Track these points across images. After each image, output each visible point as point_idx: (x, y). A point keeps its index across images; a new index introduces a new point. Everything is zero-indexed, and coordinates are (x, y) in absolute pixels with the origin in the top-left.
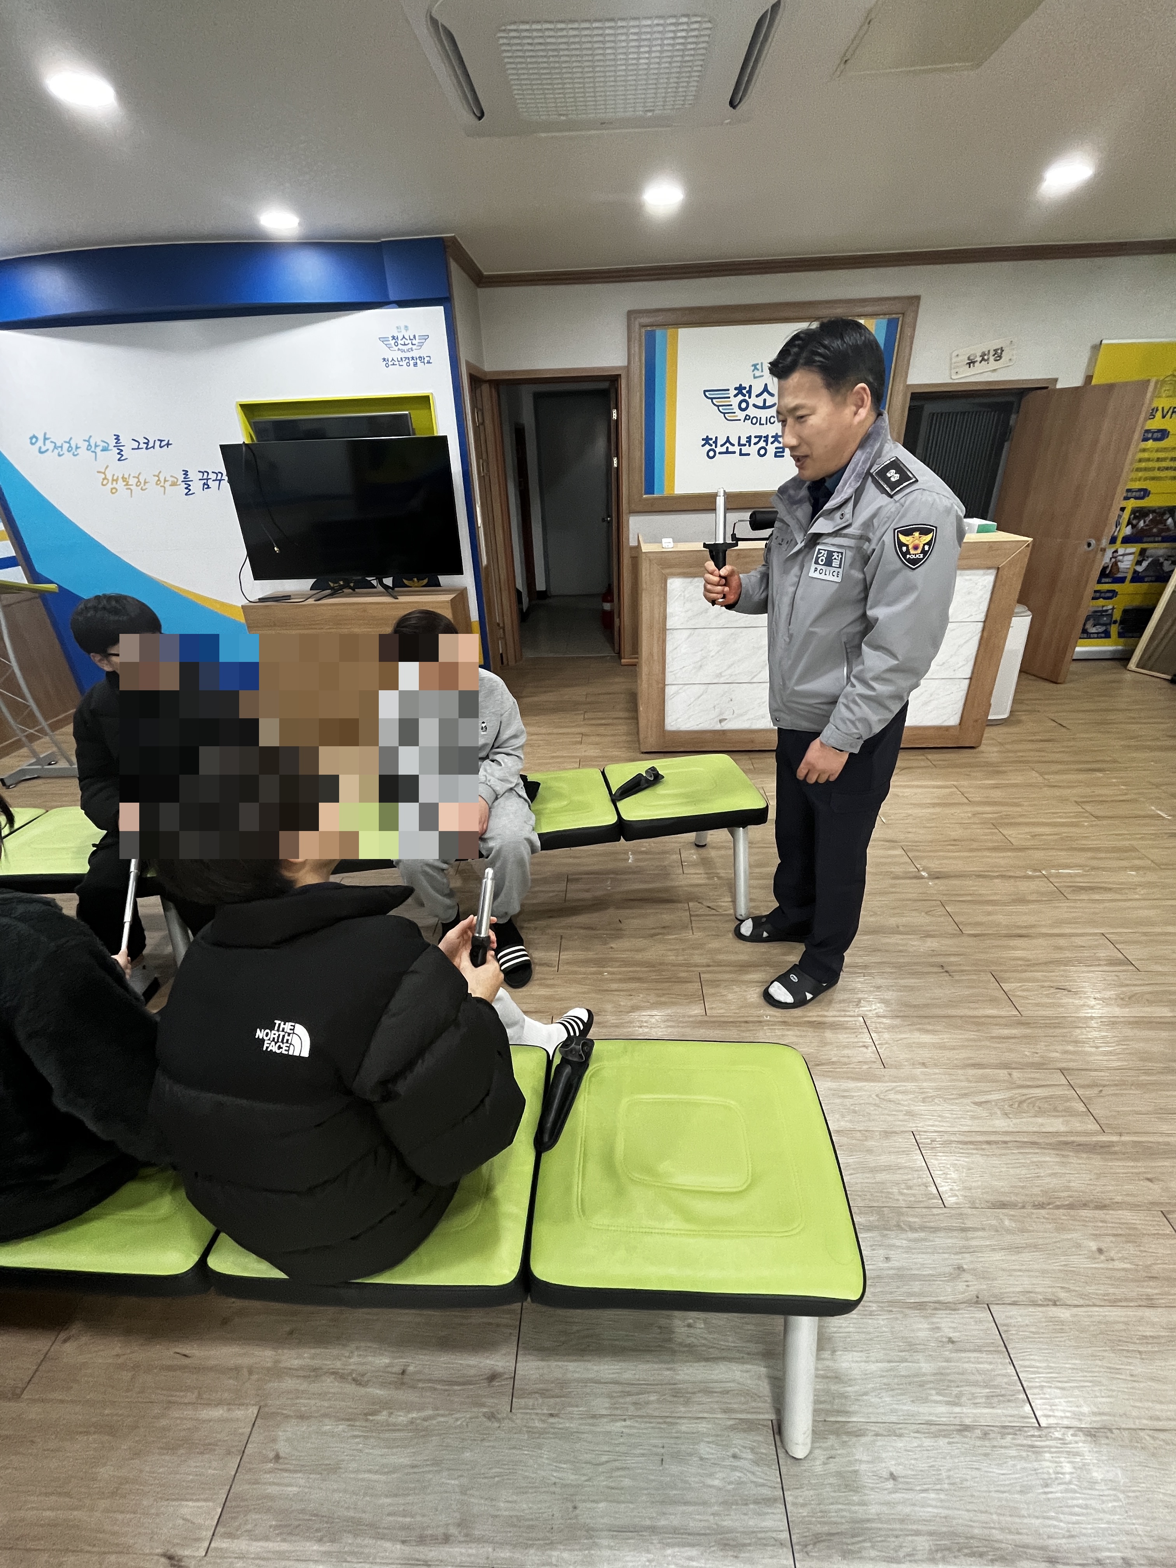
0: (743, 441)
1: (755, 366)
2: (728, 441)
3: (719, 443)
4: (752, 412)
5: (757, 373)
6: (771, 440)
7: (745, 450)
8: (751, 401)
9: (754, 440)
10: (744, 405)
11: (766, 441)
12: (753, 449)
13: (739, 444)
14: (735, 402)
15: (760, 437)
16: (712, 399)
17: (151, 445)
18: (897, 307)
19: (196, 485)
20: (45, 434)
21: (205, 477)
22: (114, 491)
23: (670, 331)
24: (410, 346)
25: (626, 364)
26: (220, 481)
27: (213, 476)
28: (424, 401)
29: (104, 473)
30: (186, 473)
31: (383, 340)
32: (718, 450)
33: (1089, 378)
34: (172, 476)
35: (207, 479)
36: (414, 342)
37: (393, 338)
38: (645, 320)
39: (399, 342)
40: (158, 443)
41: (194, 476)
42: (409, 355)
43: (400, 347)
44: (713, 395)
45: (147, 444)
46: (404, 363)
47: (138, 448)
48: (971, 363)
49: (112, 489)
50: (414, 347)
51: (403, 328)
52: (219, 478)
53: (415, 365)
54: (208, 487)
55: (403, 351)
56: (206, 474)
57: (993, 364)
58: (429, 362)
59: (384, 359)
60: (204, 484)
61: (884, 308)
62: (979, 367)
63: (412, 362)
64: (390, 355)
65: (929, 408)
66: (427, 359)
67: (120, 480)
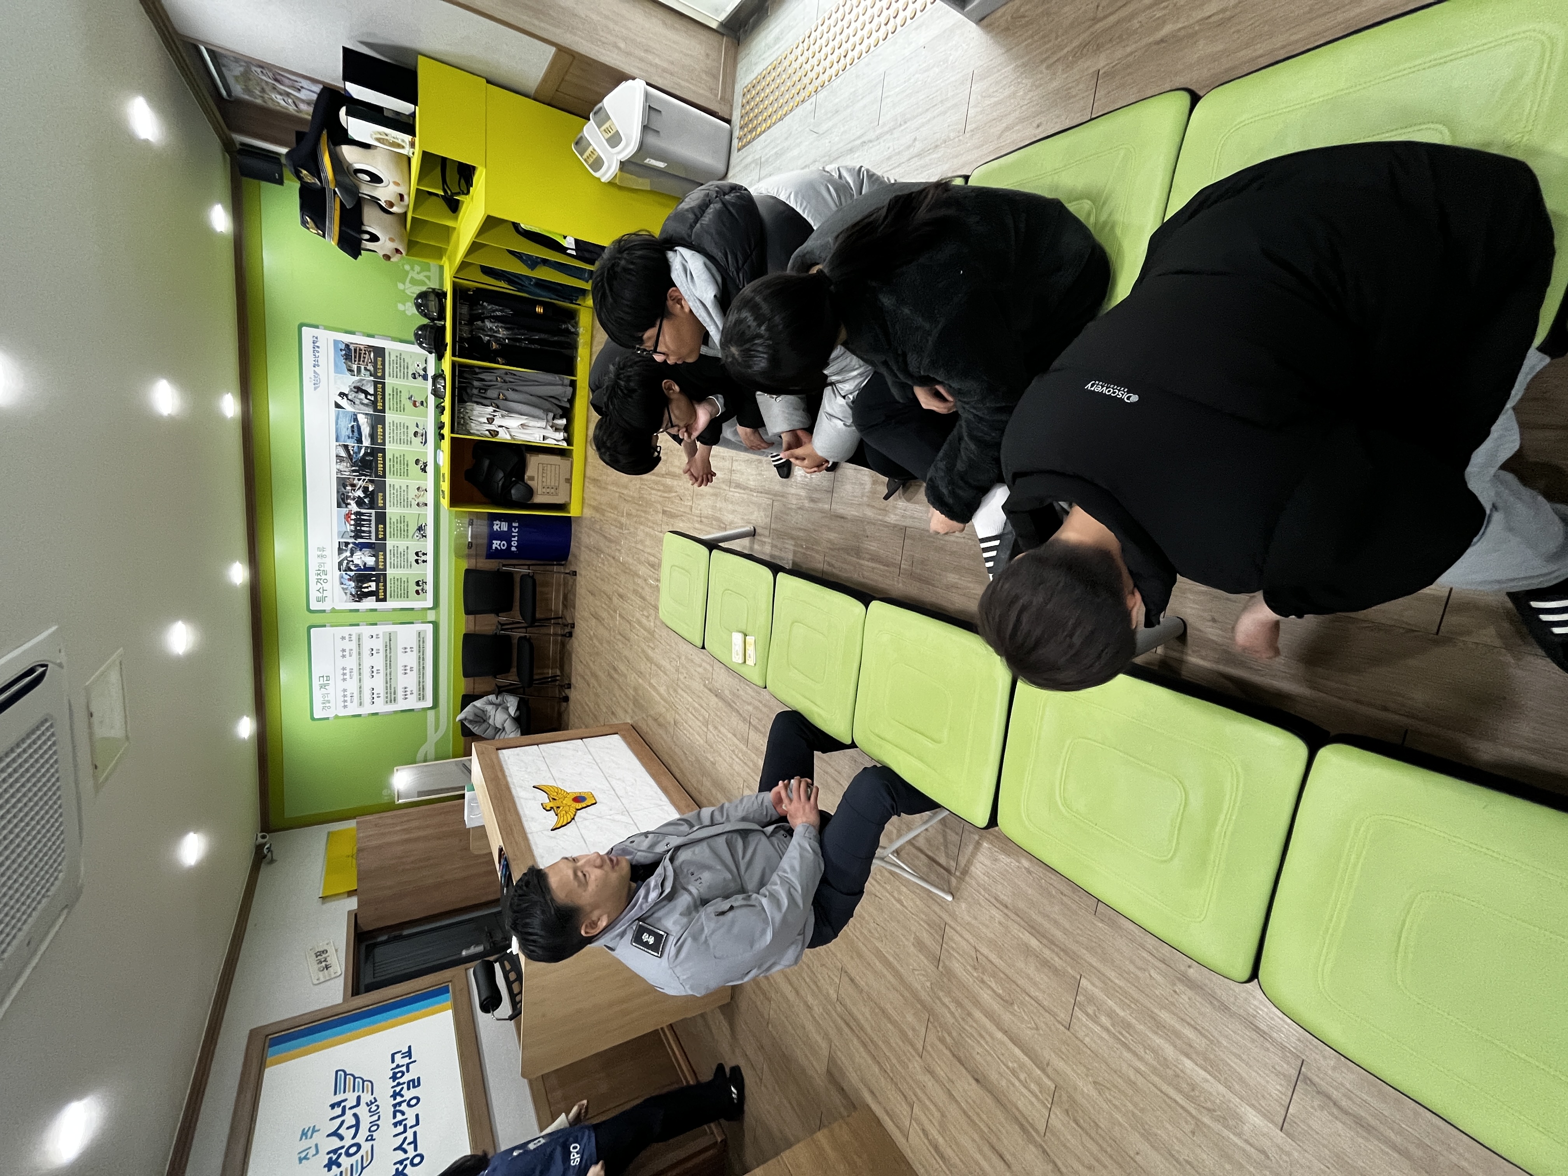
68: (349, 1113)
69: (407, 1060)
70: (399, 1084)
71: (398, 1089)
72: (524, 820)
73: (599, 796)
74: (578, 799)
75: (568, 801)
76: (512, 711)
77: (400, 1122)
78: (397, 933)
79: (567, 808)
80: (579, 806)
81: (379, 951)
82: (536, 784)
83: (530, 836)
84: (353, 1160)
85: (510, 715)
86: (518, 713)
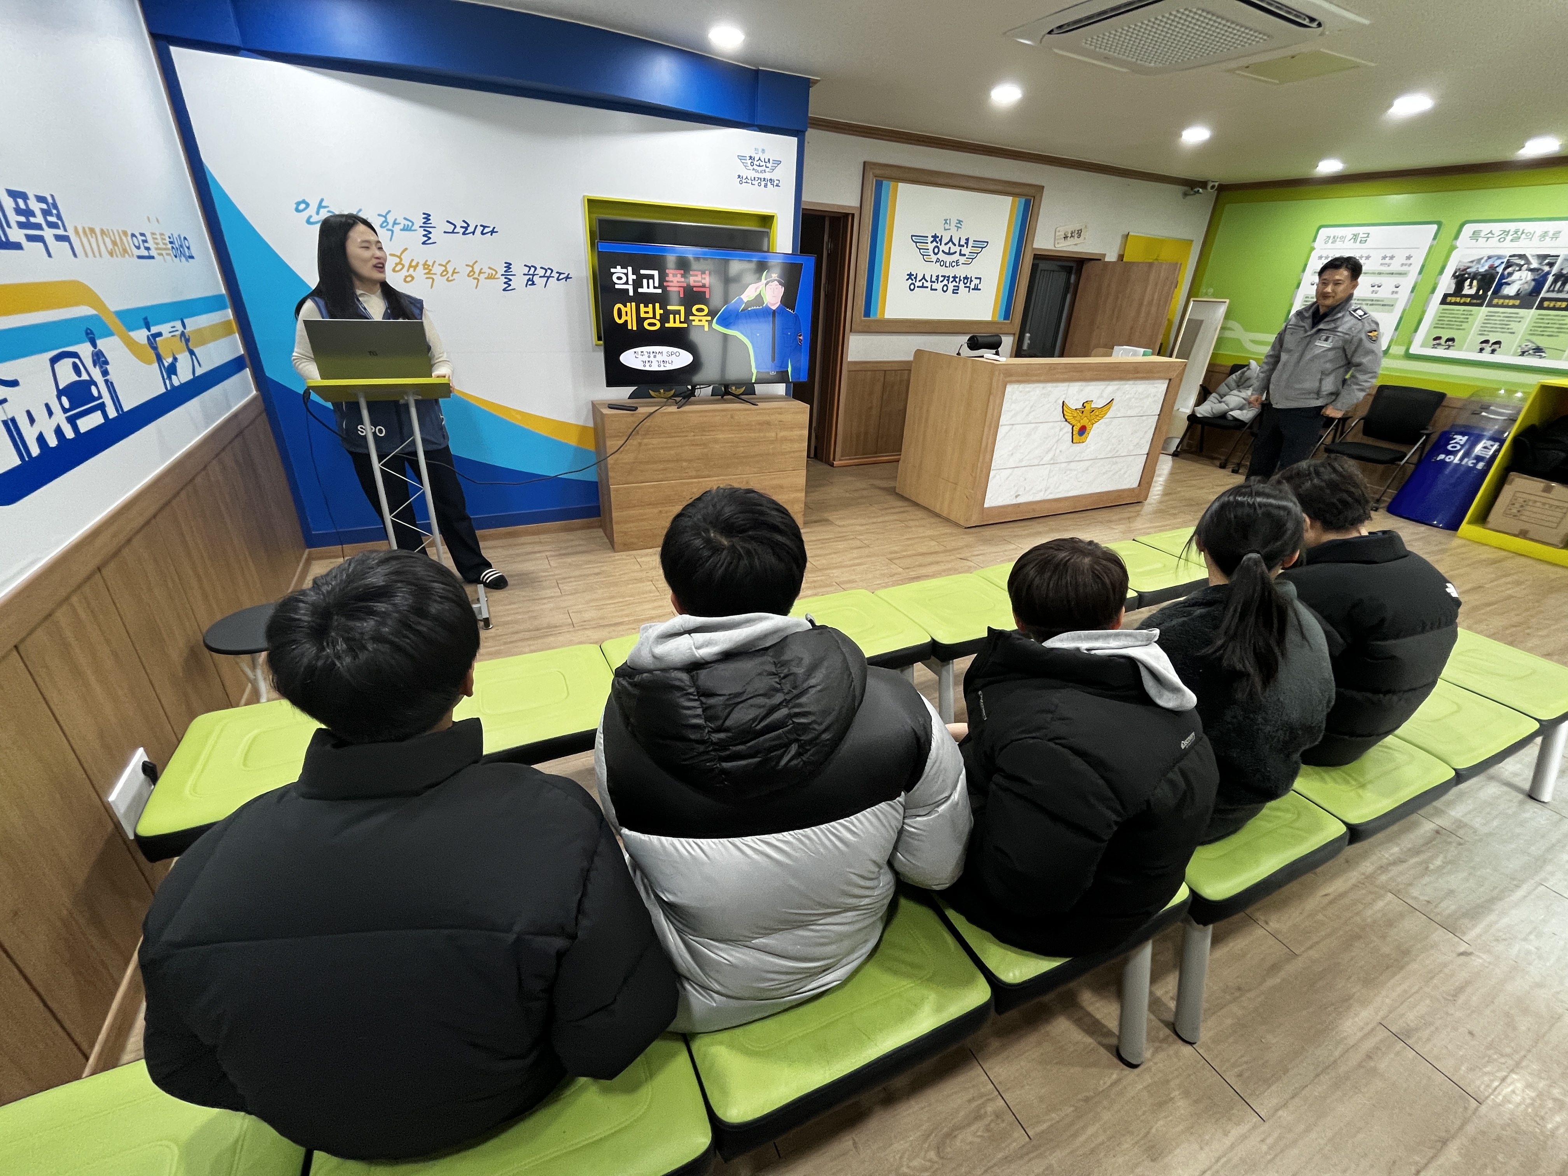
0: (933, 279)
1: (946, 220)
2: (924, 278)
3: (918, 279)
4: (941, 256)
5: (947, 227)
6: (951, 279)
7: (935, 286)
8: (941, 248)
9: (941, 279)
10: (936, 250)
11: (948, 280)
12: (939, 286)
13: (931, 281)
14: (931, 246)
15: (944, 277)
16: (916, 243)
17: (470, 229)
18: (1032, 191)
19: (519, 281)
20: (322, 200)
21: (531, 272)
22: (409, 279)
23: (892, 184)
24: (764, 168)
25: (859, 205)
26: (548, 278)
27: (542, 272)
28: (766, 220)
29: (400, 257)
30: (508, 266)
31: (741, 158)
32: (918, 284)
33: (1121, 257)
34: (490, 268)
35: (533, 275)
36: (768, 165)
37: (751, 157)
38: (878, 172)
39: (755, 163)
40: (480, 229)
41: (518, 269)
42: (762, 176)
43: (755, 167)
44: (918, 240)
45: (466, 228)
46: (756, 183)
47: (453, 232)
48: (1066, 238)
49: (406, 277)
50: (767, 170)
51: (760, 150)
52: (548, 274)
53: (766, 186)
54: (533, 284)
55: (757, 171)
56: (533, 269)
57: (1076, 240)
58: (777, 185)
59: (739, 176)
60: (529, 280)
61: (1025, 190)
62: (1070, 241)
63: (763, 183)
64: (745, 173)
65: (1042, 265)
66: (776, 182)
67: (420, 267)
68: (957, 249)
69: (972, 286)
70: (960, 280)
71: (957, 280)
72: (1084, 384)
73: (1077, 447)
74: (1083, 430)
75: (1085, 422)
76: (1236, 414)
77: (937, 279)
78: (1071, 290)
79: (1078, 418)
80: (1076, 429)
81: (1063, 276)
82: (1114, 402)
83: (1066, 384)
84: (931, 251)
85: (1232, 410)
86: (1231, 418)
